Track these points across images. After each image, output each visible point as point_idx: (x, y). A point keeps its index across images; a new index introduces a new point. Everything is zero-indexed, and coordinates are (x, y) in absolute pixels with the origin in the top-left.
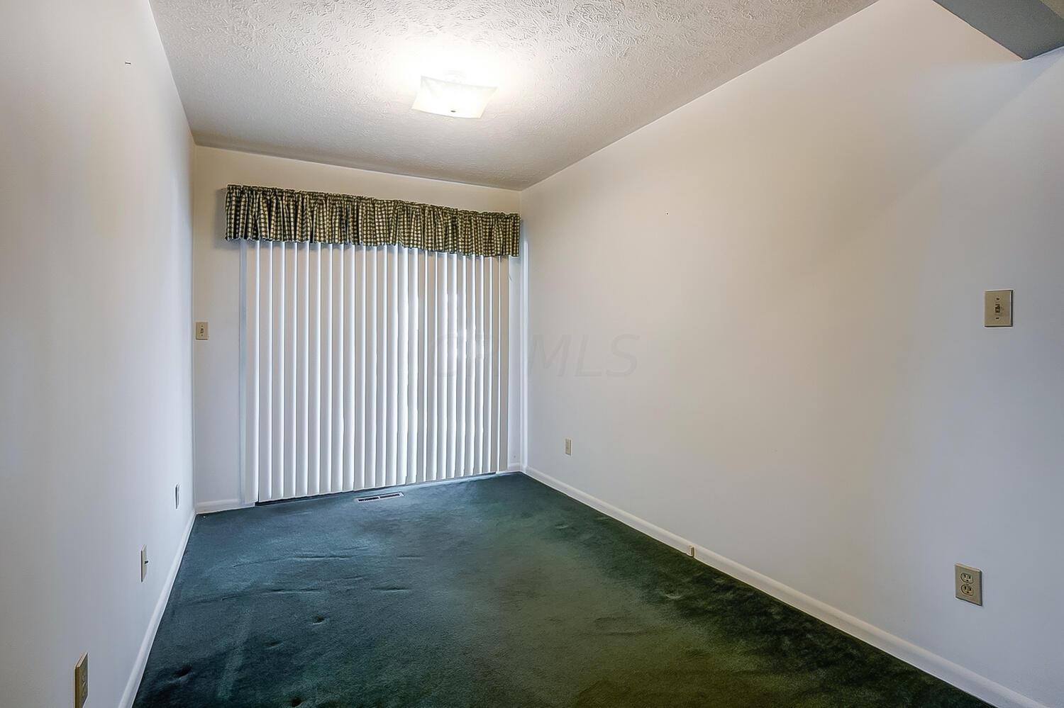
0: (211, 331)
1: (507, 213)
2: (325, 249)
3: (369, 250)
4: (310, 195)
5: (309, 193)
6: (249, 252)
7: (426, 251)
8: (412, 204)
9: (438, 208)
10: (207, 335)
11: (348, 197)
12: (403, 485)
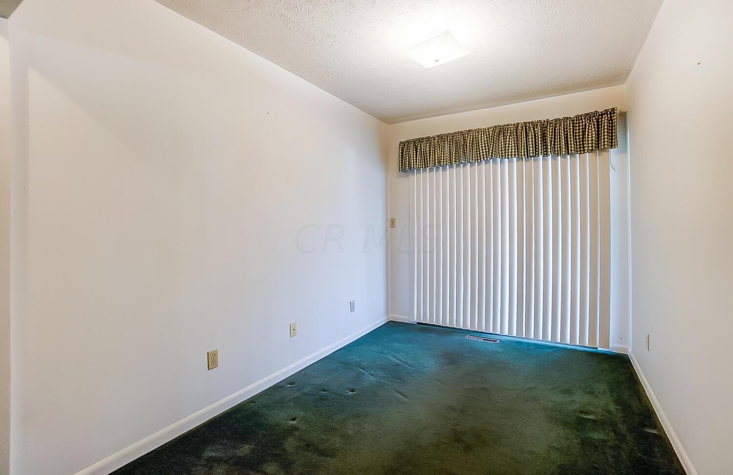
0: (397, 223)
1: (601, 110)
2: (452, 169)
3: (479, 165)
4: (438, 137)
5: (438, 136)
6: (411, 177)
7: (524, 158)
8: (508, 125)
9: (529, 123)
10: (395, 225)
11: (461, 132)
12: (506, 336)
